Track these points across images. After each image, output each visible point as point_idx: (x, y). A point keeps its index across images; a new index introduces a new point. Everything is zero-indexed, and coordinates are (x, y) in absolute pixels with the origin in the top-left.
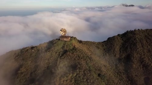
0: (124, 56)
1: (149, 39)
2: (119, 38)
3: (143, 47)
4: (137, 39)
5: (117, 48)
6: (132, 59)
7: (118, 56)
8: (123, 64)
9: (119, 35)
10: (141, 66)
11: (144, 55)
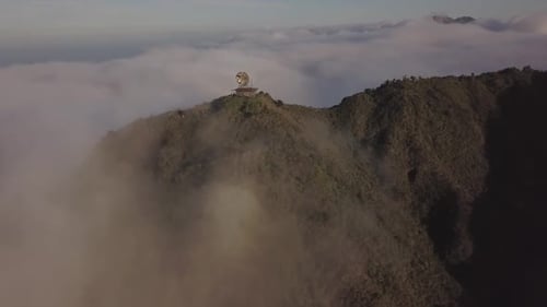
0: (374, 134)
1: (434, 97)
2: (367, 97)
3: (416, 113)
4: (406, 99)
5: (361, 120)
6: (390, 137)
7: (361, 135)
8: (370, 149)
9: (367, 91)
10: (407, 150)
11: (416, 129)
